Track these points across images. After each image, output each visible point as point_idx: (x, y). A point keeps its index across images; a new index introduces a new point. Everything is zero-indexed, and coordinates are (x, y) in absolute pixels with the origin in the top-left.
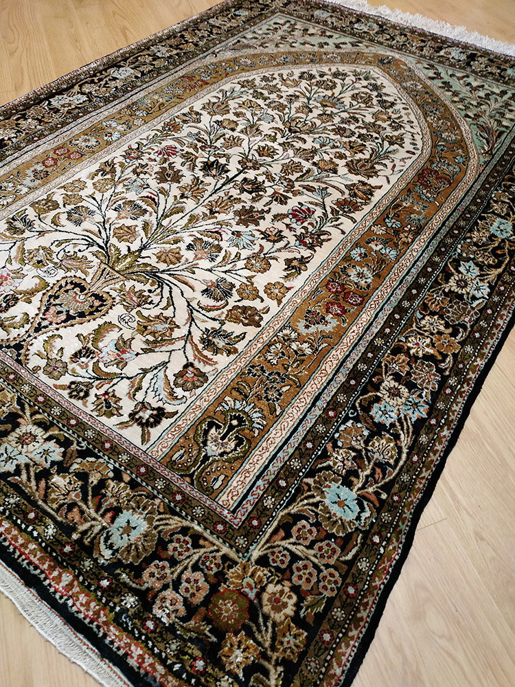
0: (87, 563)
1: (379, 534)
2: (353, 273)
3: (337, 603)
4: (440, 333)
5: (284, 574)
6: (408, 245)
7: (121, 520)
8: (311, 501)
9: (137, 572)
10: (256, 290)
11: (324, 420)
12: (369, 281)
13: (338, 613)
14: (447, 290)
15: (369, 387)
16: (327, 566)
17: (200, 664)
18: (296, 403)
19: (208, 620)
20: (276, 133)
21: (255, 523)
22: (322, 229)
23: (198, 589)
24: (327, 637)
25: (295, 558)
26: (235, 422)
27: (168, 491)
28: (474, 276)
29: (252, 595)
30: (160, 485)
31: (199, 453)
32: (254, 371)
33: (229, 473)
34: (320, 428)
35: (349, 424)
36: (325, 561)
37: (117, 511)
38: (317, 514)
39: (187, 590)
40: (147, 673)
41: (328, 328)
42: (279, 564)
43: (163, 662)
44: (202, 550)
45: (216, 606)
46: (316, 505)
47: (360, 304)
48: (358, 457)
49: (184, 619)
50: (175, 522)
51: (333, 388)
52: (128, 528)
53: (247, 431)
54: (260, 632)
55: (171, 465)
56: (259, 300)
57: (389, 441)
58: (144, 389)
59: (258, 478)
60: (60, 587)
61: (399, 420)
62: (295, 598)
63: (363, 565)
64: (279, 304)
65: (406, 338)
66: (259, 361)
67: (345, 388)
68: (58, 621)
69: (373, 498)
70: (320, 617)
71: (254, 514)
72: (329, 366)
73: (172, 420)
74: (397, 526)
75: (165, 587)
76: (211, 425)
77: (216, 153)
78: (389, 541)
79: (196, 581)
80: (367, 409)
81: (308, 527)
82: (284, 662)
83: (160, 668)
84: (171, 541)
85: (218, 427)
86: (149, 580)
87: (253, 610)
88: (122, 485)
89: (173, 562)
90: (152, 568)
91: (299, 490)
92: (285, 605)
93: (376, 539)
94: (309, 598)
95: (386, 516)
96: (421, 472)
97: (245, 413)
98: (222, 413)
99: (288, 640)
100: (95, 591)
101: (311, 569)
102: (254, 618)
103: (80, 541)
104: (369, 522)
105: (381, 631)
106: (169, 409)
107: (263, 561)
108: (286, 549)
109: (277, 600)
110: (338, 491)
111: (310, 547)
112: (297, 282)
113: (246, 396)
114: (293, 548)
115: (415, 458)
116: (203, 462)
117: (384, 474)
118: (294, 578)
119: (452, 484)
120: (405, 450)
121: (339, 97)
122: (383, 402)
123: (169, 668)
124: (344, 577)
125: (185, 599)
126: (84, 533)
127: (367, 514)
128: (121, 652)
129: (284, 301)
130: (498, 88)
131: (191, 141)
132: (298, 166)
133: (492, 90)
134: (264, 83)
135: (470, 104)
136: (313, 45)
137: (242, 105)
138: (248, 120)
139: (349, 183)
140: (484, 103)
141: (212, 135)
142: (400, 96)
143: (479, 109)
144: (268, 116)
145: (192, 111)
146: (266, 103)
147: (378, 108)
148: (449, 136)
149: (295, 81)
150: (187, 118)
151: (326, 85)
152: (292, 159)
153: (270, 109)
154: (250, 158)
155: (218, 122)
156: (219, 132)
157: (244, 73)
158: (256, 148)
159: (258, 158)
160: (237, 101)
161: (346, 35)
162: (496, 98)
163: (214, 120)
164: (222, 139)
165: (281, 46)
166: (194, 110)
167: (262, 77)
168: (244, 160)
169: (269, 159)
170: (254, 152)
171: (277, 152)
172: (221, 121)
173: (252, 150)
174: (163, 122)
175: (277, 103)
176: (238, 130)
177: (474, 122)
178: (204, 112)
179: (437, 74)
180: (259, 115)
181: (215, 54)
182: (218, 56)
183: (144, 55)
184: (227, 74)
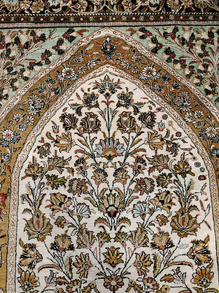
20: (103, 227)
77: (82, 288)
121: (111, 136)
130: (204, 30)
131: (54, 288)
132: (145, 258)
133: (203, 37)
134: (46, 159)
135: (199, 71)
136: (39, 64)
137: (54, 207)
138: (73, 226)
139: (187, 250)
140: (207, 63)
141: (63, 268)
142: (150, 99)
143: (209, 76)
144: (81, 207)
145: (25, 247)
146: (68, 188)
147: (146, 130)
148: (211, 132)
149: (65, 137)
150: (29, 260)
151: (92, 125)
152: (135, 251)
153: (76, 196)
154: (108, 274)
155: (54, 246)
156: (64, 258)
157: (20, 155)
158: (103, 258)
159: (114, 270)
160: (45, 203)
161: (53, 25)
162: (210, 48)
163: (49, 246)
164: (73, 267)
165: (16, 84)
166: (25, 244)
167: (37, 150)
168: (106, 280)
169: (121, 266)
170: (106, 265)
171: (121, 251)
172: (55, 243)
173: (103, 264)
174: (17, 281)
175: (76, 182)
176: (76, 246)
177: (215, 98)
178: (34, 241)
179: (154, 40)
180: (75, 211)
184: (9, 167)
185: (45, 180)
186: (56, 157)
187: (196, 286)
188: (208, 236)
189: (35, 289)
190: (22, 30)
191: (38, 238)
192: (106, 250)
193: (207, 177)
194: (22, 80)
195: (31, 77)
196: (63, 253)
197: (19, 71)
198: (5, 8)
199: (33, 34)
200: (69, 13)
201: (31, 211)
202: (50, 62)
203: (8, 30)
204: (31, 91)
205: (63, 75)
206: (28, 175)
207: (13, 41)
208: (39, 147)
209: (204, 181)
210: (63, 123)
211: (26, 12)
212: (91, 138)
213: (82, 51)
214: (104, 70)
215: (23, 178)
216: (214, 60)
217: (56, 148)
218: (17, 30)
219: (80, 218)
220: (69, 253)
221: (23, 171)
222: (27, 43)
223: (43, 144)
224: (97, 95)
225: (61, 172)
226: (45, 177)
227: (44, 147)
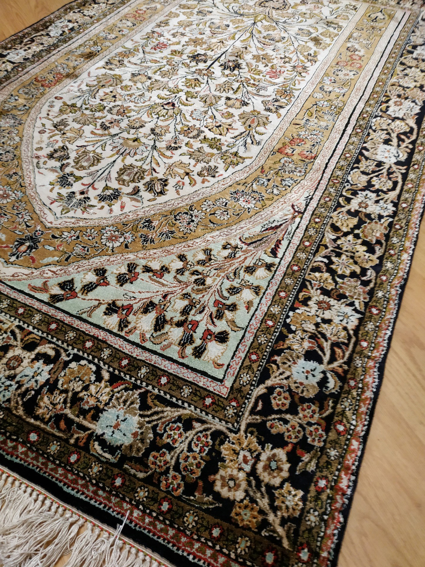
20: (187, 100)
64: (171, 11)
112: (161, 19)
136: (147, 269)
142: (36, 170)
151: (131, 173)
167: (217, 175)
181: (295, 211)
182: (290, 208)
183: (389, 190)
184: (262, 172)
185: (224, 148)
186: (198, 161)
187: (136, 53)
188: (96, 69)
190: (138, 341)
192: (196, 88)
193: (53, 97)
194: (190, 258)
195: (174, 257)
197: (187, 273)
198: (144, 406)
199: (123, 324)
200: (31, 333)
202: (129, 266)
203: (165, 353)
204: (184, 238)
205: (122, 240)
206: (243, 158)
207: (167, 327)
208: (214, 177)
209: (60, 96)
210: (166, 188)
211: (106, 376)
213: (67, 260)
214: (59, 221)
215: (250, 158)
217: (192, 169)
218: (148, 345)
221: (246, 164)
223: (206, 178)
224: (95, 198)
225: (201, 148)
226: (223, 150)
227: (206, 174)
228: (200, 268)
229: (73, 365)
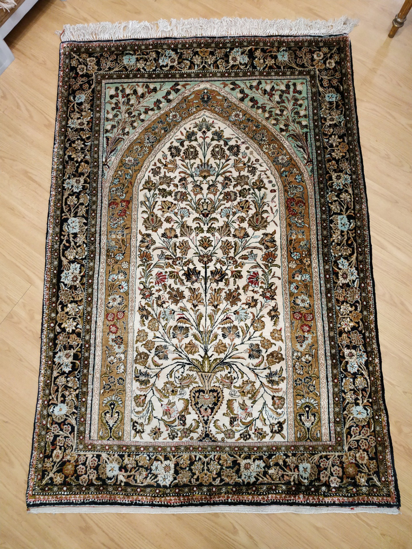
0: (303, 488)
1: (376, 415)
2: (299, 301)
3: (378, 446)
4: (351, 312)
5: (358, 448)
6: (310, 266)
7: (301, 469)
8: (350, 419)
9: (318, 479)
10: (269, 341)
11: (335, 385)
12: (308, 302)
13: (380, 448)
14: (341, 285)
15: (341, 360)
16: (368, 437)
17: (354, 490)
18: (321, 386)
19: (348, 478)
20: (199, 223)
21: (339, 439)
22: (269, 283)
23: (339, 471)
24: (381, 457)
25: (358, 441)
26: (307, 409)
27: (306, 449)
28: (347, 266)
29: (354, 461)
30: (302, 449)
31: (305, 429)
32: (298, 383)
33: (319, 429)
34: (336, 390)
35: (344, 381)
36: (367, 436)
37: (297, 467)
38: (355, 422)
39: (336, 474)
40: (343, 502)
41: (309, 341)
42: (355, 447)
43: (345, 496)
44: (331, 459)
45: (347, 472)
46: (353, 419)
47: (313, 318)
48: (355, 392)
49: (342, 482)
50: (316, 457)
51: (330, 370)
52: (305, 470)
53: (314, 409)
54: (363, 469)
55: (299, 439)
56: (273, 345)
57: (360, 378)
58: (267, 419)
59: (329, 423)
60: (301, 499)
61: (359, 367)
62: (366, 453)
63: (378, 429)
64: (283, 342)
65: (340, 324)
66: (296, 377)
67: (334, 366)
68: (308, 507)
69: (368, 404)
70: (376, 453)
71: (337, 437)
72: (322, 360)
73: (286, 423)
74: (380, 408)
75: (329, 477)
76: (300, 415)
77: (183, 262)
78: (380, 415)
79: (336, 469)
80: (346, 370)
81: (355, 428)
82: (375, 473)
83: (345, 498)
84: (320, 464)
85: (303, 415)
86: (324, 479)
87: (357, 465)
88: (291, 458)
89: (326, 469)
90: (322, 475)
91: (344, 418)
92: (364, 457)
93: (377, 417)
94: (369, 450)
95: (375, 407)
96: (377, 383)
97: (308, 403)
98: (300, 408)
99: (372, 466)
100: (312, 494)
101: (364, 441)
102: (359, 467)
103: (295, 484)
104: (371, 413)
105: (394, 444)
106: (281, 420)
107: (350, 449)
108: (354, 440)
109: (362, 457)
110: (356, 409)
111: (360, 434)
112: (281, 324)
113: (303, 396)
114: (355, 439)
115: (372, 379)
116: (308, 431)
117: (366, 392)
118: (362, 447)
119: (388, 379)
120: (368, 378)
121: (206, 162)
122: (350, 363)
123: (348, 496)
124: (375, 436)
125: (337, 477)
126: (294, 480)
127: (369, 411)
128: (332, 502)
129: (283, 338)
130: (283, 83)
131: (164, 262)
132: (228, 244)
133: (281, 89)
134: (157, 178)
135: (277, 115)
136: (152, 110)
137: (164, 210)
138: (177, 222)
139: (259, 239)
140: (283, 109)
141: (170, 249)
142: (237, 136)
143: (284, 118)
144: (183, 210)
145: (143, 235)
146: (174, 197)
147: (233, 158)
148: (282, 159)
149: (172, 162)
150: (146, 244)
151: (192, 154)
152: (222, 239)
153: (180, 203)
154: (202, 254)
155: (164, 235)
156: (171, 243)
157: (139, 175)
158: (198, 244)
159: (206, 251)
160: (157, 207)
161: (163, 80)
162: (287, 97)
163: (160, 235)
164: (177, 248)
165: (135, 124)
166: (143, 233)
167: (151, 171)
168: (200, 257)
169: (211, 248)
170: (200, 248)
171: (211, 239)
172: (165, 233)
173: (198, 247)
174: (137, 257)
175: (179, 194)
176: (179, 235)
177: (288, 134)
178: (150, 232)
179: (242, 91)
180: (179, 213)
181: (107, 165)
182: (110, 166)
183: (68, 197)
184: (131, 183)
185: (157, 192)
186: (165, 176)
187: (264, 262)
188: (275, 231)
189: (150, 262)
190: (139, 84)
191: (152, 230)
192: (201, 238)
193: (277, 191)
194: (139, 122)
195: (146, 119)
196: (170, 240)
197: (137, 115)
198: (125, 67)
199: (147, 87)
200: (176, 71)
201: (147, 212)
202: (160, 108)
203: (128, 84)
204: (146, 130)
205: (171, 118)
206: (144, 188)
207: (132, 92)
208: (152, 169)
209: (274, 194)
210: (170, 153)
211: (141, 70)
212: (191, 163)
213: (185, 100)
214: (202, 114)
215: (141, 190)
216: (289, 106)
217: (165, 170)
218: (135, 84)
219: (182, 217)
220: (174, 240)
221: (141, 185)
222: (143, 94)
223: (155, 167)
224: (196, 132)
225: (169, 187)
226: (157, 190)
227: (156, 169)
228: (133, 119)
229: (154, 68)
